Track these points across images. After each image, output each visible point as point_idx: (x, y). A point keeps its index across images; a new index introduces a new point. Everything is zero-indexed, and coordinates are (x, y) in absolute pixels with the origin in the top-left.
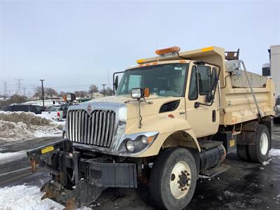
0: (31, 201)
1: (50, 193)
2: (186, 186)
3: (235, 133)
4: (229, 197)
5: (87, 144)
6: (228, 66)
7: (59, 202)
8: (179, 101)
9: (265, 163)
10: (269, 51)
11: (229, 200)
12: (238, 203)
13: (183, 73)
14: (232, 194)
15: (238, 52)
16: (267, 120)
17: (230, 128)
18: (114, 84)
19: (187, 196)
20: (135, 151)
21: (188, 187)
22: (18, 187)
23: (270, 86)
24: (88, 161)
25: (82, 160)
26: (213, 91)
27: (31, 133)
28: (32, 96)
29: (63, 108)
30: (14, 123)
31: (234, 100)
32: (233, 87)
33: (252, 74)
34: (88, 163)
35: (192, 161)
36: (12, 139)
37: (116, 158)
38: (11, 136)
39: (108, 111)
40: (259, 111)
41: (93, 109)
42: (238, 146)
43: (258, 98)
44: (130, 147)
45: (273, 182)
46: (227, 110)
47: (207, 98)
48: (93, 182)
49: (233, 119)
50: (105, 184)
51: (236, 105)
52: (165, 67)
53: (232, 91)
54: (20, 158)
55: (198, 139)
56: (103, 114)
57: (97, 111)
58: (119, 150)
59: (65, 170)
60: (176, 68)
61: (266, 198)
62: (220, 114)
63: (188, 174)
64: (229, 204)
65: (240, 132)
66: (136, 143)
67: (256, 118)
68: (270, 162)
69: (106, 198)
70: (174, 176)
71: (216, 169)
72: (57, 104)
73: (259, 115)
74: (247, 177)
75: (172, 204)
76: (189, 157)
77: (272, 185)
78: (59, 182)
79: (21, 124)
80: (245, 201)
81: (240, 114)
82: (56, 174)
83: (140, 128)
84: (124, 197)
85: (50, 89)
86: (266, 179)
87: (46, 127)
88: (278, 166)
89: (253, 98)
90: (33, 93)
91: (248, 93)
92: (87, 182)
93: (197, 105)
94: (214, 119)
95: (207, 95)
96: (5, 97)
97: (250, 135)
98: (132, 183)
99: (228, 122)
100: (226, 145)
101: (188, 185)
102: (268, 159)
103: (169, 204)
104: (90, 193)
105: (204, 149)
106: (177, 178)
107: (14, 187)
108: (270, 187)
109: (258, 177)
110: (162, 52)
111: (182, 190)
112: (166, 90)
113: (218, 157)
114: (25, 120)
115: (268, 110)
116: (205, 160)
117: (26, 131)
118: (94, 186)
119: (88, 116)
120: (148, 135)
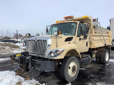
0: (11, 77)
1: (19, 73)
2: (75, 72)
3: (95, 52)
4: (92, 77)
5: (35, 54)
6: (93, 24)
7: (23, 77)
8: (73, 37)
9: (107, 64)
10: (110, 20)
11: (92, 78)
12: (96, 79)
13: (75, 26)
14: (93, 76)
15: (97, 19)
16: (108, 47)
17: (93, 49)
18: (46, 31)
19: (75, 76)
20: (54, 57)
21: (76, 72)
22: (6, 71)
23: (110, 34)
24: (35, 60)
25: (33, 60)
26: (87, 34)
27: (12, 51)
28: (13, 37)
29: (25, 42)
30: (5, 47)
31: (95, 38)
32: (95, 33)
33: (103, 28)
34: (35, 61)
35: (77, 62)
36: (4, 53)
37: (47, 59)
38: (4, 52)
39: (44, 40)
40: (105, 43)
41: (38, 39)
42: (96, 57)
43: (105, 38)
44: (52, 55)
45: (110, 71)
46: (92, 42)
47: (84, 37)
48: (37, 68)
49: (95, 46)
50: (42, 69)
51: (96, 40)
52: (67, 23)
53: (95, 34)
54: (7, 61)
55: (80, 53)
56: (42, 41)
57: (39, 40)
58: (48, 56)
59: (25, 64)
60: (72, 24)
61: (107, 78)
62: (90, 44)
63: (76, 67)
64: (92, 80)
65: (97, 51)
66: (55, 53)
67: (104, 46)
68: (109, 64)
69: (42, 76)
70: (70, 67)
71: (87, 66)
72: (23, 40)
73: (105, 45)
74: (100, 70)
75: (69, 78)
76: (76, 60)
77: (110, 73)
78: (23, 68)
79: (8, 47)
80: (99, 79)
81: (98, 44)
82: (22, 65)
83: (57, 47)
84: (49, 76)
85: (20, 34)
86: (107, 71)
87: (18, 49)
88: (112, 66)
89: (103, 38)
90: (13, 36)
91: (101, 36)
92: (34, 69)
93: (80, 39)
94: (87, 46)
95: (84, 35)
96: (1, 37)
97: (101, 53)
98: (53, 69)
99: (92, 47)
100: (91, 56)
101: (76, 71)
102: (108, 63)
103: (68, 78)
104: (35, 73)
105: (82, 57)
106: (71, 68)
107: (4, 71)
108: (109, 74)
109: (104, 70)
110: (66, 18)
111: (73, 73)
112: (68, 33)
113: (88, 61)
114: (10, 46)
115: (109, 43)
116: (83, 62)
117: (10, 50)
118: (37, 70)
119: (36, 42)
120: (60, 50)
